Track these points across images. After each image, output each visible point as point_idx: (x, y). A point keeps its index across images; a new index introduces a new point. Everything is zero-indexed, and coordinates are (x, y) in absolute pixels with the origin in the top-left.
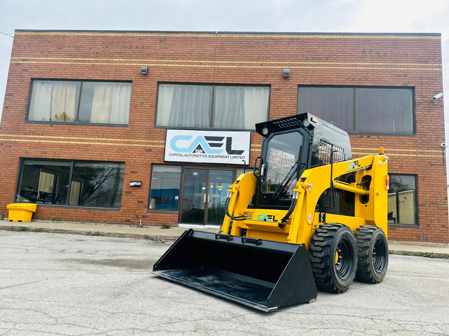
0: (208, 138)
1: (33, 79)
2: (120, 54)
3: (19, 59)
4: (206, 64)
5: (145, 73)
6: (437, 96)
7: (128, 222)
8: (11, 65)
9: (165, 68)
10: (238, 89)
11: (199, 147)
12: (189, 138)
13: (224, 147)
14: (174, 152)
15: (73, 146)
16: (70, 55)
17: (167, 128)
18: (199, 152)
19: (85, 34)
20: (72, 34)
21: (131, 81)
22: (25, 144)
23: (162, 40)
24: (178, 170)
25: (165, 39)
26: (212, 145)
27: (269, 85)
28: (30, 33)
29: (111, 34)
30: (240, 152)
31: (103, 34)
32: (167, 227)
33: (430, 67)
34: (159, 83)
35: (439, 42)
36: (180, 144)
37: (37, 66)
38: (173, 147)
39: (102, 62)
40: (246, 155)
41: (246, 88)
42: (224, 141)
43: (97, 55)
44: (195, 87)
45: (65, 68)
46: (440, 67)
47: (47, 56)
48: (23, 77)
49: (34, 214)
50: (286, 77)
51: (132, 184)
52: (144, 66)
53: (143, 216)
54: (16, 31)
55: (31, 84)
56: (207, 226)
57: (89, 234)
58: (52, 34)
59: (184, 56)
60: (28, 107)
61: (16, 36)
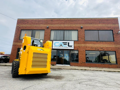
1: (21, 30)
2: (42, 24)
3: (18, 25)
4: (62, 25)
5: (48, 28)
6: (119, 32)
8: (16, 27)
9: (52, 27)
10: (70, 31)
11: (61, 45)
12: (59, 43)
13: (67, 45)
14: (55, 46)
16: (30, 24)
17: (53, 40)
18: (61, 46)
19: (34, 19)
20: (31, 19)
21: (44, 30)
22: (19, 45)
23: (52, 20)
24: (56, 51)
26: (64, 44)
27: (78, 30)
28: (21, 19)
29: (40, 19)
30: (71, 46)
31: (38, 19)
32: (54, 65)
33: (116, 25)
34: (51, 30)
36: (56, 44)
37: (22, 27)
40: (73, 47)
41: (72, 31)
42: (67, 43)
43: (37, 24)
44: (60, 31)
45: (29, 27)
46: (119, 25)
47: (25, 24)
48: (19, 29)
50: (82, 28)
52: (48, 26)
55: (21, 31)
56: (64, 65)
59: (57, 24)
60: (20, 36)
61: (18, 20)
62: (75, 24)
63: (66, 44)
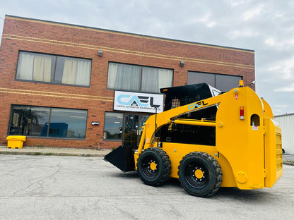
0: (140, 97)
1: (20, 51)
2: (84, 41)
3: (9, 36)
5: (100, 56)
6: (253, 82)
7: (90, 147)
8: (3, 39)
9: (113, 53)
10: (155, 69)
11: (135, 102)
12: (129, 96)
13: (149, 102)
14: (119, 105)
15: (52, 98)
16: (48, 38)
17: (115, 90)
18: (134, 105)
19: (59, 25)
20: (50, 24)
21: (91, 59)
22: (15, 95)
23: (111, 36)
25: (113, 35)
26: (142, 101)
27: (173, 70)
28: (17, 19)
29: (77, 28)
30: (158, 106)
31: (71, 27)
33: (249, 67)
34: (109, 62)
35: (254, 55)
36: (123, 100)
37: (23, 42)
38: (119, 102)
39: (71, 44)
40: (161, 108)
41: (160, 70)
42: (149, 99)
43: (68, 39)
44: (131, 67)
45: (45, 46)
46: (254, 67)
47: (31, 36)
48: (13, 48)
49: (24, 142)
50: (182, 66)
51: (93, 124)
52: (101, 51)
53: (100, 144)
54: (6, 15)
55: (19, 53)
57: (83, 155)
58: (34, 21)
59: (125, 47)
60: (16, 69)
61: (6, 20)
62: (167, 54)
63: (147, 102)
